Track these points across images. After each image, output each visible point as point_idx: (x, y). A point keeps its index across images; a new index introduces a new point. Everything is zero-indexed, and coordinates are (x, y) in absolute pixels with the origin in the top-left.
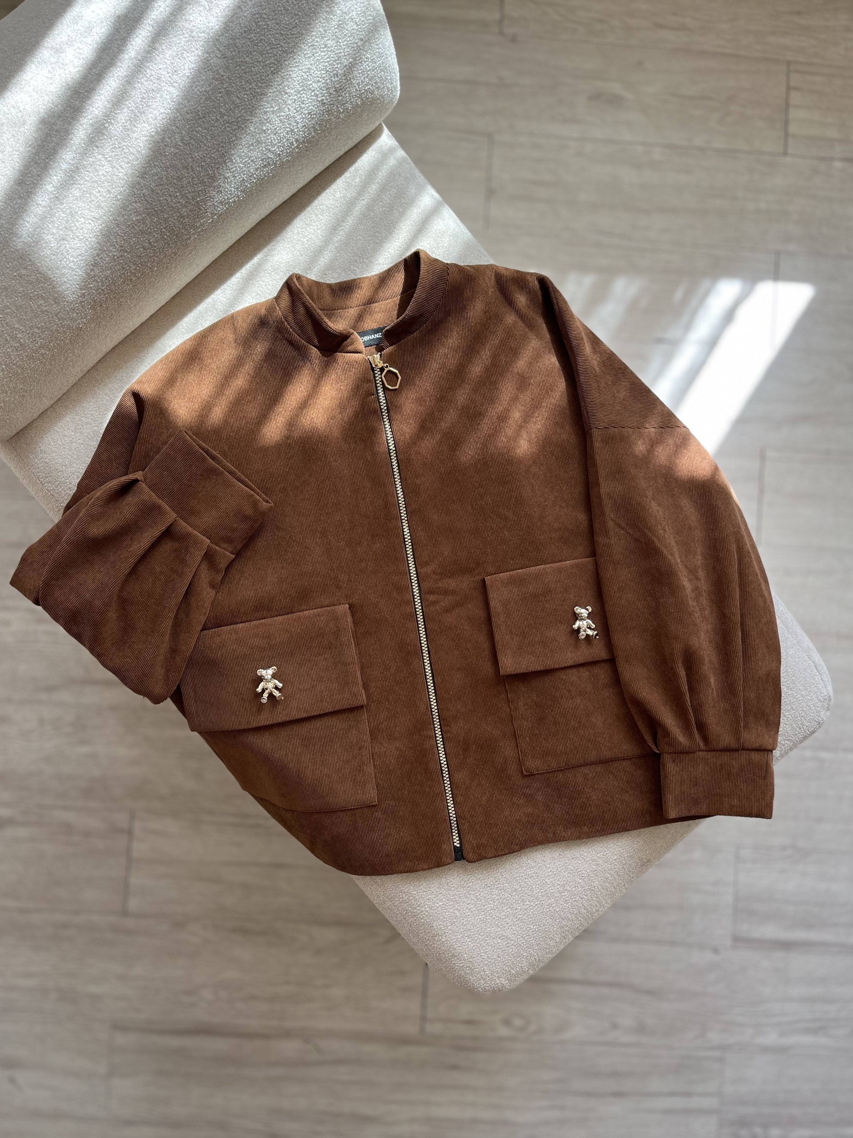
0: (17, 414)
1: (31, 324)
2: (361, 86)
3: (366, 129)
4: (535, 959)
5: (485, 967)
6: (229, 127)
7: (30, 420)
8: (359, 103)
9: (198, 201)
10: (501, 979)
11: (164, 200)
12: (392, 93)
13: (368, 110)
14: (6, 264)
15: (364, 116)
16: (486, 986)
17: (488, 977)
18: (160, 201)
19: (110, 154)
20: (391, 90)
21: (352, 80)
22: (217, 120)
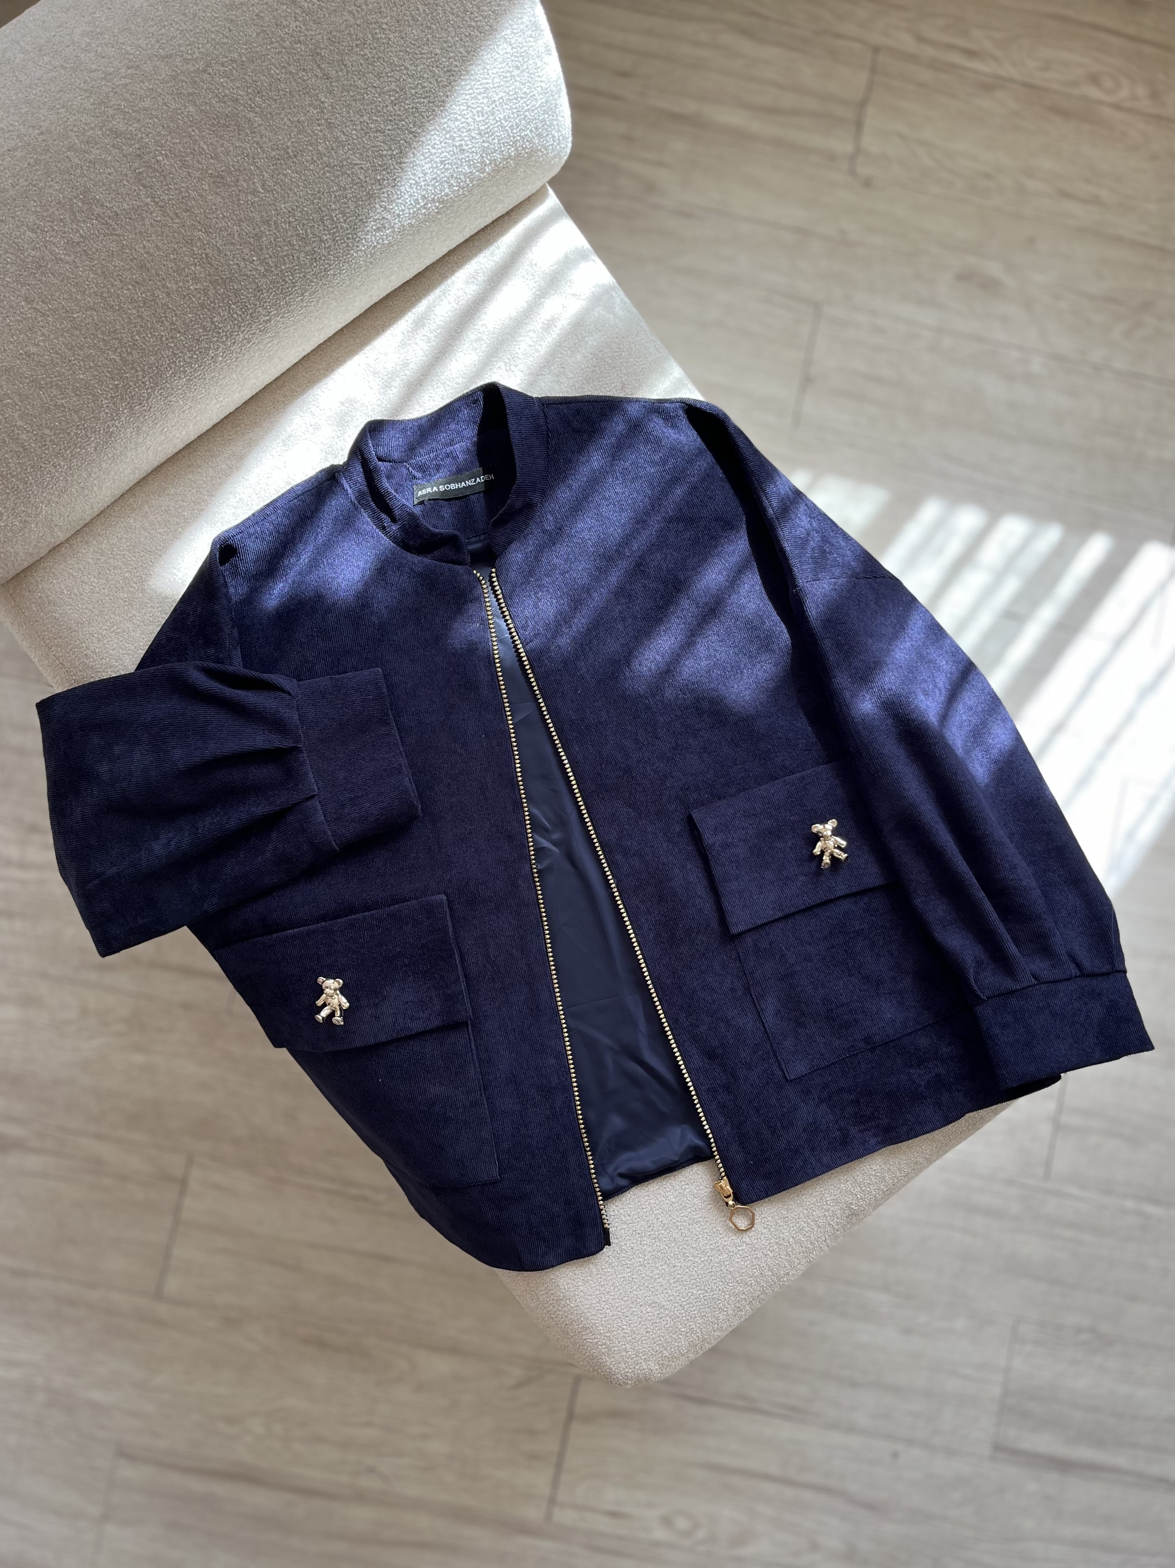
0: (16, 547)
1: (40, 423)
2: (515, 131)
3: (522, 191)
4: (697, 1336)
5: (627, 1345)
6: (330, 172)
7: (36, 558)
8: (513, 154)
9: (282, 271)
10: (650, 1363)
11: (234, 264)
12: (559, 144)
13: (525, 165)
14: (9, 337)
15: (519, 173)
16: (627, 1372)
17: (632, 1359)
18: (229, 265)
19: (161, 197)
20: (559, 139)
21: (503, 122)
22: (313, 161)
